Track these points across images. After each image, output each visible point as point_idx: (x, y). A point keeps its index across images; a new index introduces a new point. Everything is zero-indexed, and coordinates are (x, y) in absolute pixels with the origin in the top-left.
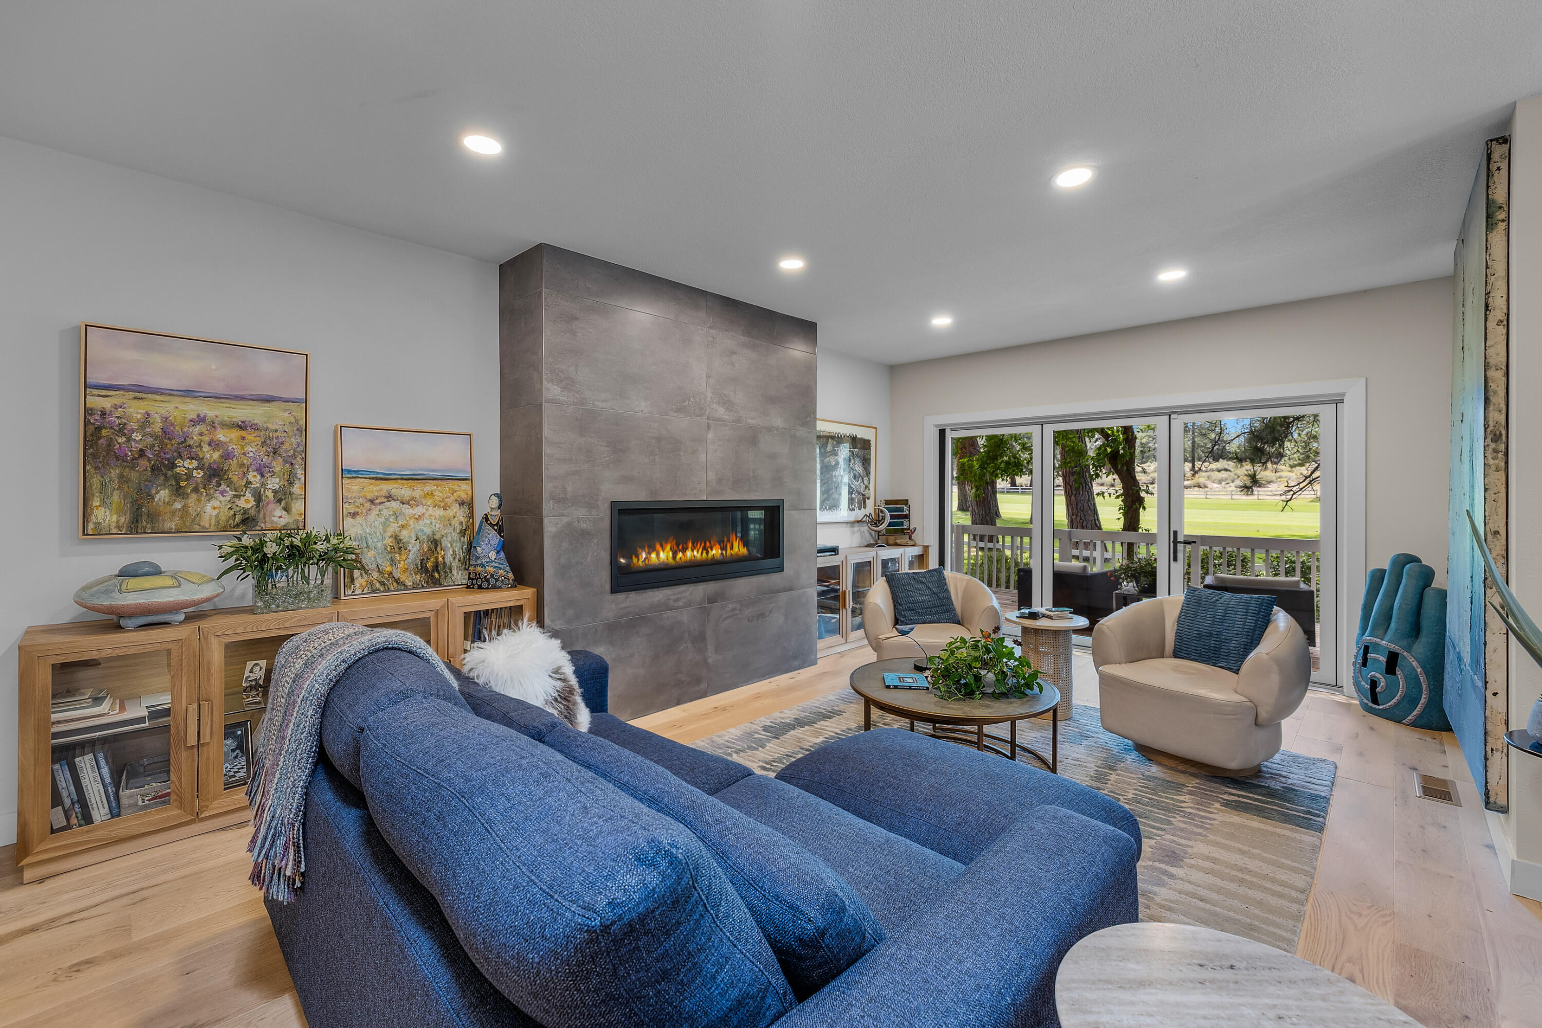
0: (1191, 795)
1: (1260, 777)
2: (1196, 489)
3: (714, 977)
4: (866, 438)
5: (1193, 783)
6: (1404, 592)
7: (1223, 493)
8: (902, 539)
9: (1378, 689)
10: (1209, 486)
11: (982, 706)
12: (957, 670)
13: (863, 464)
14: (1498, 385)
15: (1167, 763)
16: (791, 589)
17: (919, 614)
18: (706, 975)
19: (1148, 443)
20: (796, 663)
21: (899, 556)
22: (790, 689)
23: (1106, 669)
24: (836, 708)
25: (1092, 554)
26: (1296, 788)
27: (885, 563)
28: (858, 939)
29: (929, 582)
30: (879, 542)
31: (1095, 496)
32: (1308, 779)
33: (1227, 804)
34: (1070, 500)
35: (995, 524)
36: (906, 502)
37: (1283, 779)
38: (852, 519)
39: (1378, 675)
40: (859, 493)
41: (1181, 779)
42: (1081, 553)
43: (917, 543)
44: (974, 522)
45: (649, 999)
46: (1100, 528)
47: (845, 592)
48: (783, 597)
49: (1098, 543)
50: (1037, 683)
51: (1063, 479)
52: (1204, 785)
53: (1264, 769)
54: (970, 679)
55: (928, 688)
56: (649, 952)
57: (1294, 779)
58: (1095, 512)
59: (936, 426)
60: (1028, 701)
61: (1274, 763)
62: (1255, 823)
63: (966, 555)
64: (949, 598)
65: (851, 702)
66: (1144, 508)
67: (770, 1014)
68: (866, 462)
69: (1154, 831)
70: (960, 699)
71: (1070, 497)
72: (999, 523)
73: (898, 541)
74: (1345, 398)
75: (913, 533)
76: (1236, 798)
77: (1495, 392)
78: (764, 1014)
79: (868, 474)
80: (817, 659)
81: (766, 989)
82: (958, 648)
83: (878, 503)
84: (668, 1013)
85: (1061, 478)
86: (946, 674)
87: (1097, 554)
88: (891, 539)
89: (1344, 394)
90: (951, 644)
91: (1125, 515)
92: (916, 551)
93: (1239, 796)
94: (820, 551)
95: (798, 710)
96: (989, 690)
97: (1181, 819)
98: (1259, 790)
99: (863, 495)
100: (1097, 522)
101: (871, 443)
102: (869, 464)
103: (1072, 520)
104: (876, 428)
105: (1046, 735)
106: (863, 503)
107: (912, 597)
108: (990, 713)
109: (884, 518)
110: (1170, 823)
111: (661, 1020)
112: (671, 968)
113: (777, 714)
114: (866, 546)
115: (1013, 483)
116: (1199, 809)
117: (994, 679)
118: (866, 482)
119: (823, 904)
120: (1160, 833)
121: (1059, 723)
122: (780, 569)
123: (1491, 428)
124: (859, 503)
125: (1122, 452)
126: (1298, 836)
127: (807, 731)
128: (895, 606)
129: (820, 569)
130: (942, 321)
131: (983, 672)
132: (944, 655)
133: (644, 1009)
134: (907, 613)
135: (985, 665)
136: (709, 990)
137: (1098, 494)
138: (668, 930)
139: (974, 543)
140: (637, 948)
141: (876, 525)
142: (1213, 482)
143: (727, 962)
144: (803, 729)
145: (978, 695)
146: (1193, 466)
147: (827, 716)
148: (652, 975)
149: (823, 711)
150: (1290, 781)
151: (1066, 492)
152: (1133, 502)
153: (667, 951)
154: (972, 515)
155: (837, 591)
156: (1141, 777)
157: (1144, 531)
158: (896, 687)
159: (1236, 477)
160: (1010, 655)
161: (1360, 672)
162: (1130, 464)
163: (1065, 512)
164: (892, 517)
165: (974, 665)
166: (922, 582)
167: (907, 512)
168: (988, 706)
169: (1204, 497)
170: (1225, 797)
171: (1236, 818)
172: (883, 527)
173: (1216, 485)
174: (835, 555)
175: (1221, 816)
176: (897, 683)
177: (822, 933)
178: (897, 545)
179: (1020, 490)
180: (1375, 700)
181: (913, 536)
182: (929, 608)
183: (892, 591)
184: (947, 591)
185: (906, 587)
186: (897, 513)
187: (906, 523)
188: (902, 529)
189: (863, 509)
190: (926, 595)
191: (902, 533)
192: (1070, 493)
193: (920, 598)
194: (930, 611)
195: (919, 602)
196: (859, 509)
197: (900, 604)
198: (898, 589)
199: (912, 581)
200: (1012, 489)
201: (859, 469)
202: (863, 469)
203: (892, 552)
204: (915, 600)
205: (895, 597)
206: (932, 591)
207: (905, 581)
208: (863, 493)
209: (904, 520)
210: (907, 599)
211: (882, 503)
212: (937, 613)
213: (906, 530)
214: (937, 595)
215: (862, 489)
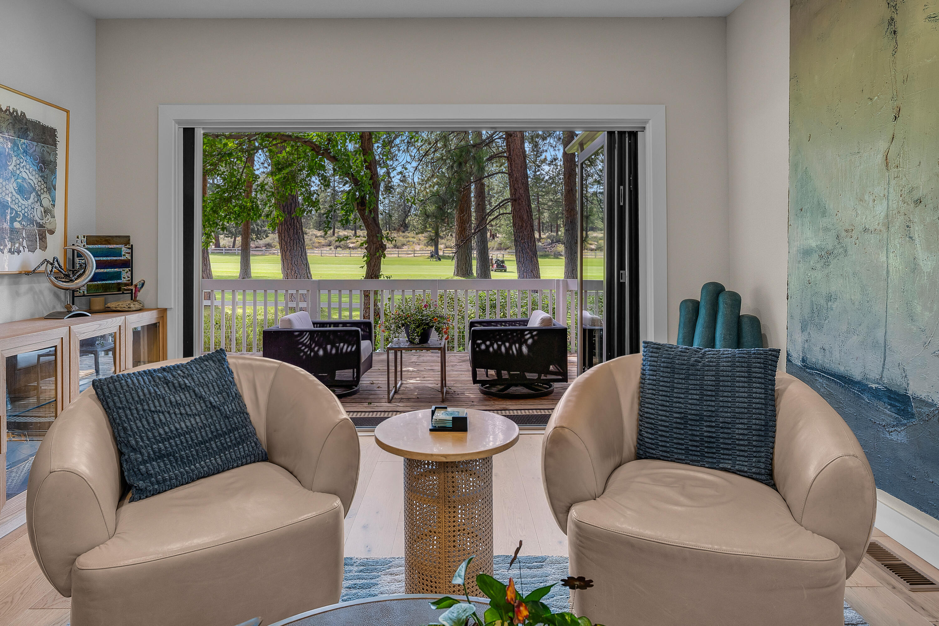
4: (45, 121)
8: (118, 300)
13: (41, 170)
17: (184, 461)
21: (116, 329)
29: (200, 385)
30: (74, 308)
36: (126, 240)
38: (15, 269)
40: (32, 221)
43: (147, 305)
59: (178, 122)
64: (243, 412)
68: (45, 167)
73: (112, 305)
74: (647, 126)
75: (138, 289)
79: (51, 188)
83: (72, 239)
88: (98, 303)
89: (646, 122)
91: (368, 262)
92: (149, 318)
99: (40, 226)
101: (58, 134)
102: (53, 171)
104: (67, 112)
106: (39, 239)
107: (163, 424)
109: (84, 267)
114: (46, 318)
118: (46, 203)
124: (31, 238)
125: (368, 197)
128: (120, 454)
134: (153, 467)
141: (68, 278)
152: (377, 250)
157: (386, 278)
164: (99, 265)
166: (185, 388)
167: (128, 257)
172: (82, 282)
178: (107, 310)
181: (140, 295)
182: (205, 442)
183: (114, 420)
184: (238, 397)
185: (146, 407)
186: (109, 258)
187: (125, 274)
188: (119, 284)
189: (38, 250)
190: (194, 415)
191: (119, 290)
192: (286, 249)
193: (183, 425)
194: (207, 449)
195: (179, 435)
196: (26, 250)
197: (134, 450)
198: (128, 412)
199: (162, 390)
200: (216, 250)
201: (31, 177)
202: (40, 179)
203: (100, 325)
204: (171, 431)
205: (122, 434)
206: (205, 402)
207: (141, 393)
208: (39, 221)
209: (121, 270)
210: (150, 434)
211: (79, 241)
212: (223, 449)
213: (126, 285)
214: (219, 410)
215: (37, 215)
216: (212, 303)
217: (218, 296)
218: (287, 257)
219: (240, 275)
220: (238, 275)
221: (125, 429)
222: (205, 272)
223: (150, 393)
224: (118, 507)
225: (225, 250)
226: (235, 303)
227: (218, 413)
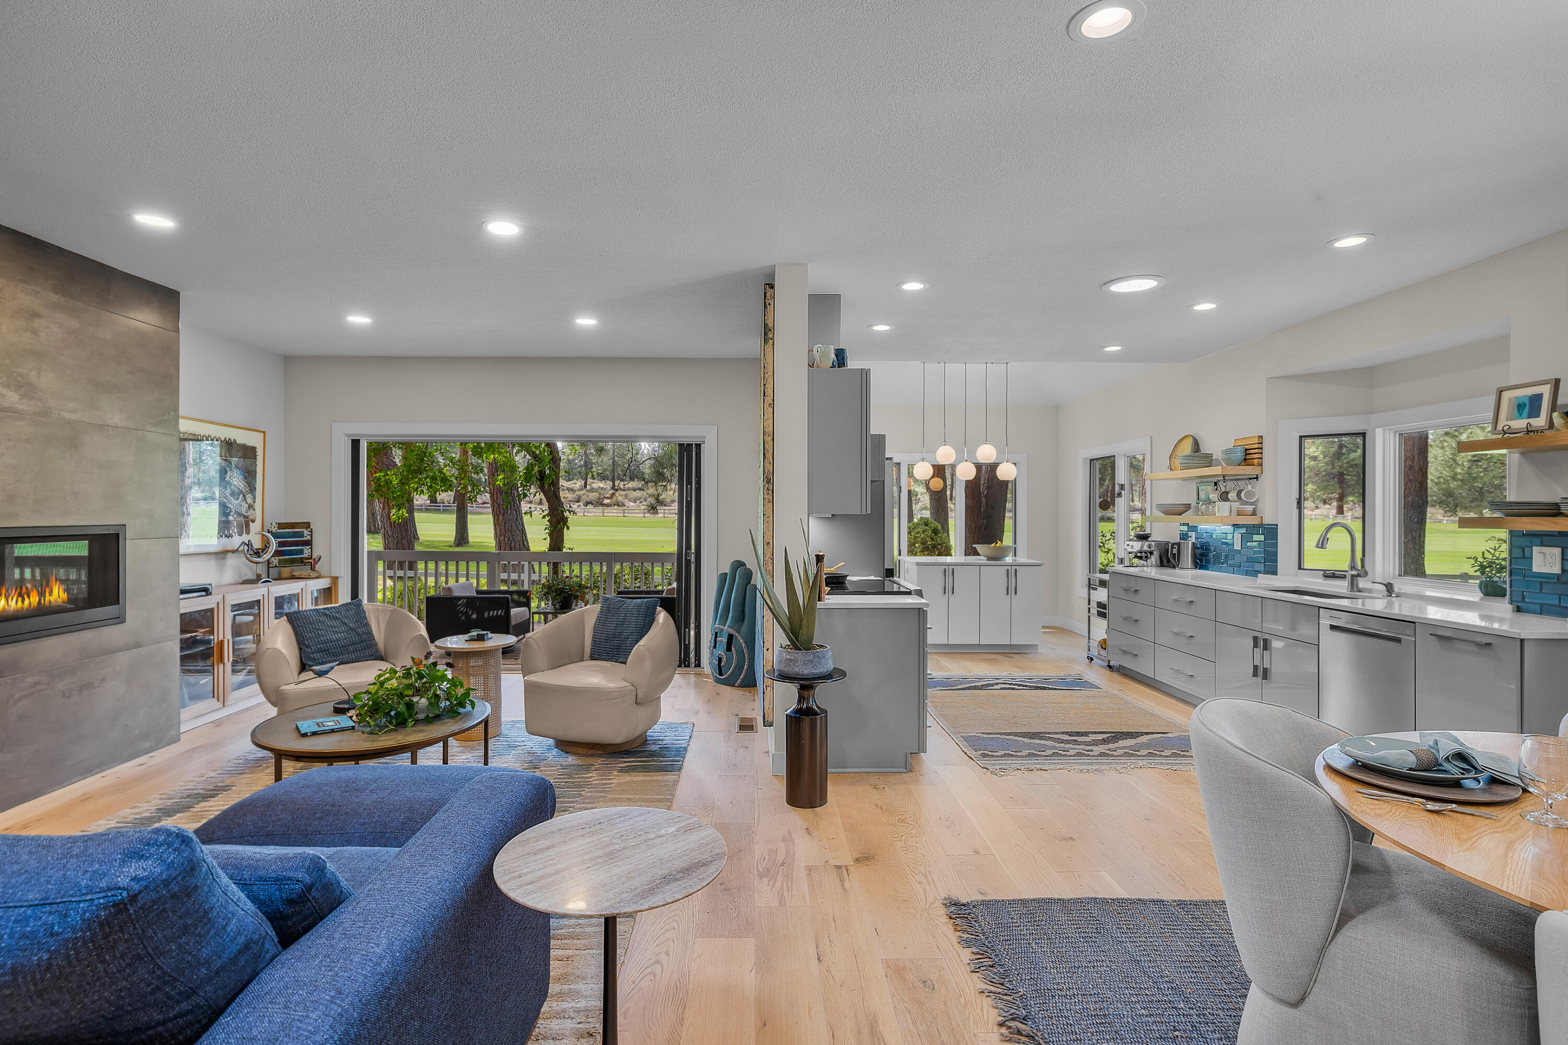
0: (597, 770)
1: (646, 744)
2: (616, 507)
3: (224, 928)
4: (250, 443)
5: (598, 762)
6: (737, 589)
7: (637, 511)
8: (301, 570)
9: (722, 664)
10: (626, 504)
11: (415, 732)
12: (387, 703)
13: (246, 478)
14: (769, 447)
15: (581, 752)
16: (137, 646)
18: (218, 927)
19: (574, 460)
20: (147, 744)
21: (299, 591)
22: (138, 780)
23: (533, 678)
24: (220, 784)
25: (519, 576)
26: (668, 746)
27: (280, 602)
28: (338, 893)
29: (345, 617)
31: (523, 515)
32: (676, 738)
33: (622, 770)
34: (498, 520)
35: (413, 549)
36: (307, 525)
37: (660, 742)
39: (722, 653)
40: (240, 514)
41: (591, 760)
42: (509, 576)
43: (323, 574)
44: (386, 547)
45: (172, 953)
46: (528, 549)
47: (222, 643)
48: (123, 658)
49: (526, 564)
50: (469, 700)
51: (491, 497)
52: (607, 761)
53: (648, 738)
54: (402, 708)
55: (353, 728)
56: (174, 912)
57: (667, 740)
58: (523, 532)
59: (348, 435)
60: (461, 719)
61: (654, 732)
62: (639, 777)
63: (380, 587)
64: (370, 633)
65: (241, 774)
66: (568, 528)
67: (268, 956)
68: (249, 475)
69: (568, 805)
70: (391, 730)
71: (498, 517)
72: (418, 548)
73: (296, 574)
74: (705, 441)
75: (316, 562)
76: (628, 764)
77: (768, 450)
78: (264, 956)
79: (252, 490)
80: (179, 734)
81: (265, 938)
82: (388, 679)
83: (264, 527)
84: (188, 962)
85: (488, 495)
86: (375, 709)
87: (525, 576)
88: (286, 571)
89: (705, 438)
90: (380, 676)
91: (551, 535)
92: (323, 583)
93: (630, 762)
94: (183, 592)
95: (161, 799)
96: (421, 716)
97: (588, 790)
98: (644, 754)
99: (245, 517)
100: (525, 543)
101: (258, 450)
102: (254, 478)
103: (500, 540)
104: (264, 433)
105: (477, 754)
106: (246, 524)
107: (323, 636)
108: (424, 736)
109: (268, 546)
110: (580, 795)
111: (182, 969)
112: (191, 924)
113: (127, 811)
114: (243, 583)
115: (433, 500)
116: (602, 779)
117: (427, 703)
118: (249, 500)
119: (309, 866)
120: (573, 805)
121: (490, 741)
122: (120, 619)
123: (766, 474)
124: (240, 527)
125: (548, 472)
126: (665, 778)
127: (180, 818)
128: (300, 649)
129: (182, 615)
130: (359, 320)
131: (415, 699)
132: (373, 689)
133: (167, 961)
134: (316, 656)
135: (418, 692)
136: (221, 938)
137: (526, 513)
138: (189, 892)
139: (390, 573)
140: (164, 910)
141: (256, 555)
142: (630, 501)
143: (233, 917)
144: (174, 818)
145: (410, 723)
146: (614, 485)
147: (205, 797)
148: (176, 930)
149: (202, 791)
150: (664, 742)
151: (493, 511)
152: (558, 522)
153: (188, 909)
154: (385, 538)
155: (208, 642)
156: (560, 767)
157: (568, 551)
158: (314, 734)
159: (648, 496)
160: (443, 678)
161: (712, 653)
162: (555, 484)
163: (493, 532)
164: (281, 544)
165: (406, 693)
166: (336, 618)
167: (309, 538)
168: (421, 731)
169: (622, 515)
170: (621, 765)
171: (627, 778)
172: (267, 557)
173: (632, 504)
174: (207, 595)
175: (618, 779)
176: (316, 729)
177: (309, 888)
178: (293, 578)
179: (441, 508)
180: (721, 674)
181: (318, 567)
182: (346, 646)
183: (297, 632)
184: (367, 625)
185: (314, 627)
186: (294, 539)
187: (306, 551)
188: (302, 558)
189: (244, 535)
190: (341, 633)
191: (302, 562)
192: (498, 512)
193: (334, 636)
194: (347, 650)
195: (332, 642)
196: (237, 535)
197: (307, 647)
198: (305, 629)
199: (322, 619)
200: (432, 506)
201: (240, 484)
202: (246, 484)
203: (288, 587)
204: (327, 639)
205: (301, 639)
206: (347, 626)
207: (311, 620)
208: (245, 514)
209: (303, 547)
210: (316, 640)
211: (273, 527)
212: (356, 650)
213: (307, 558)
214: (355, 631)
215: (244, 510)
216: (416, 574)
217: (421, 566)
218: (500, 521)
219: (455, 540)
220: (453, 539)
221: (303, 637)
222: (406, 539)
223: (316, 620)
224: (299, 674)
225: (443, 506)
226: (439, 574)
227: (354, 632)
